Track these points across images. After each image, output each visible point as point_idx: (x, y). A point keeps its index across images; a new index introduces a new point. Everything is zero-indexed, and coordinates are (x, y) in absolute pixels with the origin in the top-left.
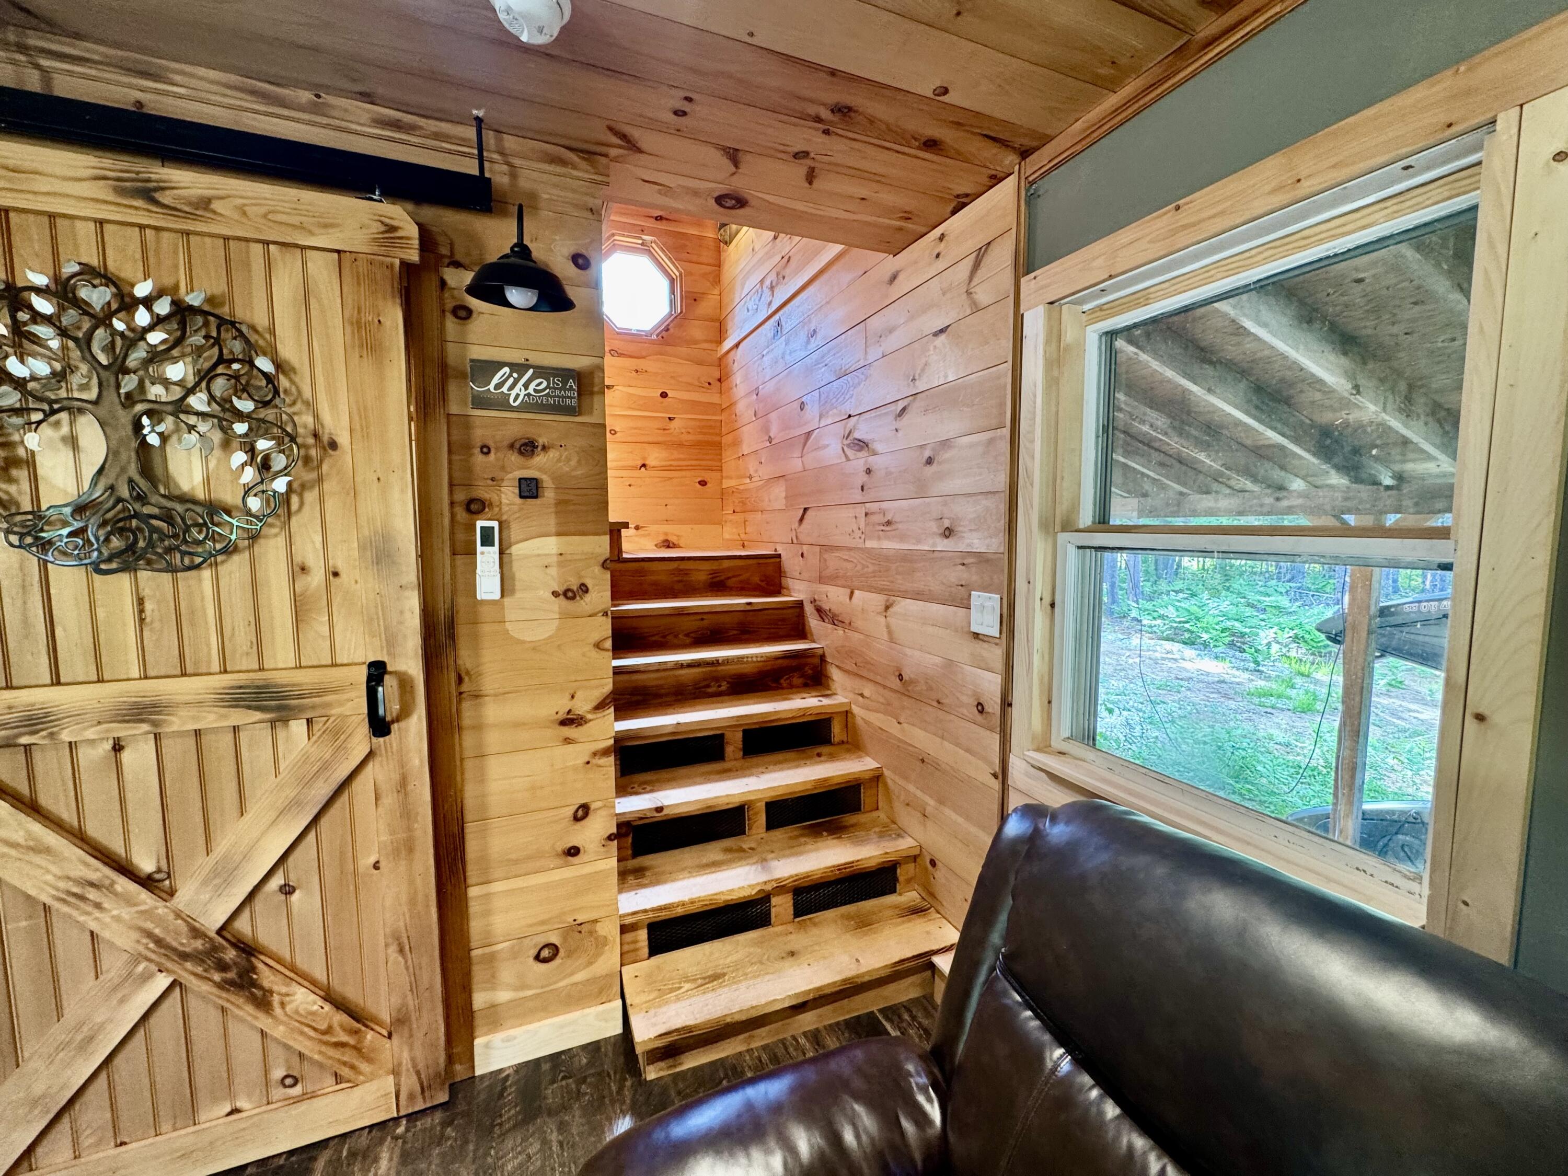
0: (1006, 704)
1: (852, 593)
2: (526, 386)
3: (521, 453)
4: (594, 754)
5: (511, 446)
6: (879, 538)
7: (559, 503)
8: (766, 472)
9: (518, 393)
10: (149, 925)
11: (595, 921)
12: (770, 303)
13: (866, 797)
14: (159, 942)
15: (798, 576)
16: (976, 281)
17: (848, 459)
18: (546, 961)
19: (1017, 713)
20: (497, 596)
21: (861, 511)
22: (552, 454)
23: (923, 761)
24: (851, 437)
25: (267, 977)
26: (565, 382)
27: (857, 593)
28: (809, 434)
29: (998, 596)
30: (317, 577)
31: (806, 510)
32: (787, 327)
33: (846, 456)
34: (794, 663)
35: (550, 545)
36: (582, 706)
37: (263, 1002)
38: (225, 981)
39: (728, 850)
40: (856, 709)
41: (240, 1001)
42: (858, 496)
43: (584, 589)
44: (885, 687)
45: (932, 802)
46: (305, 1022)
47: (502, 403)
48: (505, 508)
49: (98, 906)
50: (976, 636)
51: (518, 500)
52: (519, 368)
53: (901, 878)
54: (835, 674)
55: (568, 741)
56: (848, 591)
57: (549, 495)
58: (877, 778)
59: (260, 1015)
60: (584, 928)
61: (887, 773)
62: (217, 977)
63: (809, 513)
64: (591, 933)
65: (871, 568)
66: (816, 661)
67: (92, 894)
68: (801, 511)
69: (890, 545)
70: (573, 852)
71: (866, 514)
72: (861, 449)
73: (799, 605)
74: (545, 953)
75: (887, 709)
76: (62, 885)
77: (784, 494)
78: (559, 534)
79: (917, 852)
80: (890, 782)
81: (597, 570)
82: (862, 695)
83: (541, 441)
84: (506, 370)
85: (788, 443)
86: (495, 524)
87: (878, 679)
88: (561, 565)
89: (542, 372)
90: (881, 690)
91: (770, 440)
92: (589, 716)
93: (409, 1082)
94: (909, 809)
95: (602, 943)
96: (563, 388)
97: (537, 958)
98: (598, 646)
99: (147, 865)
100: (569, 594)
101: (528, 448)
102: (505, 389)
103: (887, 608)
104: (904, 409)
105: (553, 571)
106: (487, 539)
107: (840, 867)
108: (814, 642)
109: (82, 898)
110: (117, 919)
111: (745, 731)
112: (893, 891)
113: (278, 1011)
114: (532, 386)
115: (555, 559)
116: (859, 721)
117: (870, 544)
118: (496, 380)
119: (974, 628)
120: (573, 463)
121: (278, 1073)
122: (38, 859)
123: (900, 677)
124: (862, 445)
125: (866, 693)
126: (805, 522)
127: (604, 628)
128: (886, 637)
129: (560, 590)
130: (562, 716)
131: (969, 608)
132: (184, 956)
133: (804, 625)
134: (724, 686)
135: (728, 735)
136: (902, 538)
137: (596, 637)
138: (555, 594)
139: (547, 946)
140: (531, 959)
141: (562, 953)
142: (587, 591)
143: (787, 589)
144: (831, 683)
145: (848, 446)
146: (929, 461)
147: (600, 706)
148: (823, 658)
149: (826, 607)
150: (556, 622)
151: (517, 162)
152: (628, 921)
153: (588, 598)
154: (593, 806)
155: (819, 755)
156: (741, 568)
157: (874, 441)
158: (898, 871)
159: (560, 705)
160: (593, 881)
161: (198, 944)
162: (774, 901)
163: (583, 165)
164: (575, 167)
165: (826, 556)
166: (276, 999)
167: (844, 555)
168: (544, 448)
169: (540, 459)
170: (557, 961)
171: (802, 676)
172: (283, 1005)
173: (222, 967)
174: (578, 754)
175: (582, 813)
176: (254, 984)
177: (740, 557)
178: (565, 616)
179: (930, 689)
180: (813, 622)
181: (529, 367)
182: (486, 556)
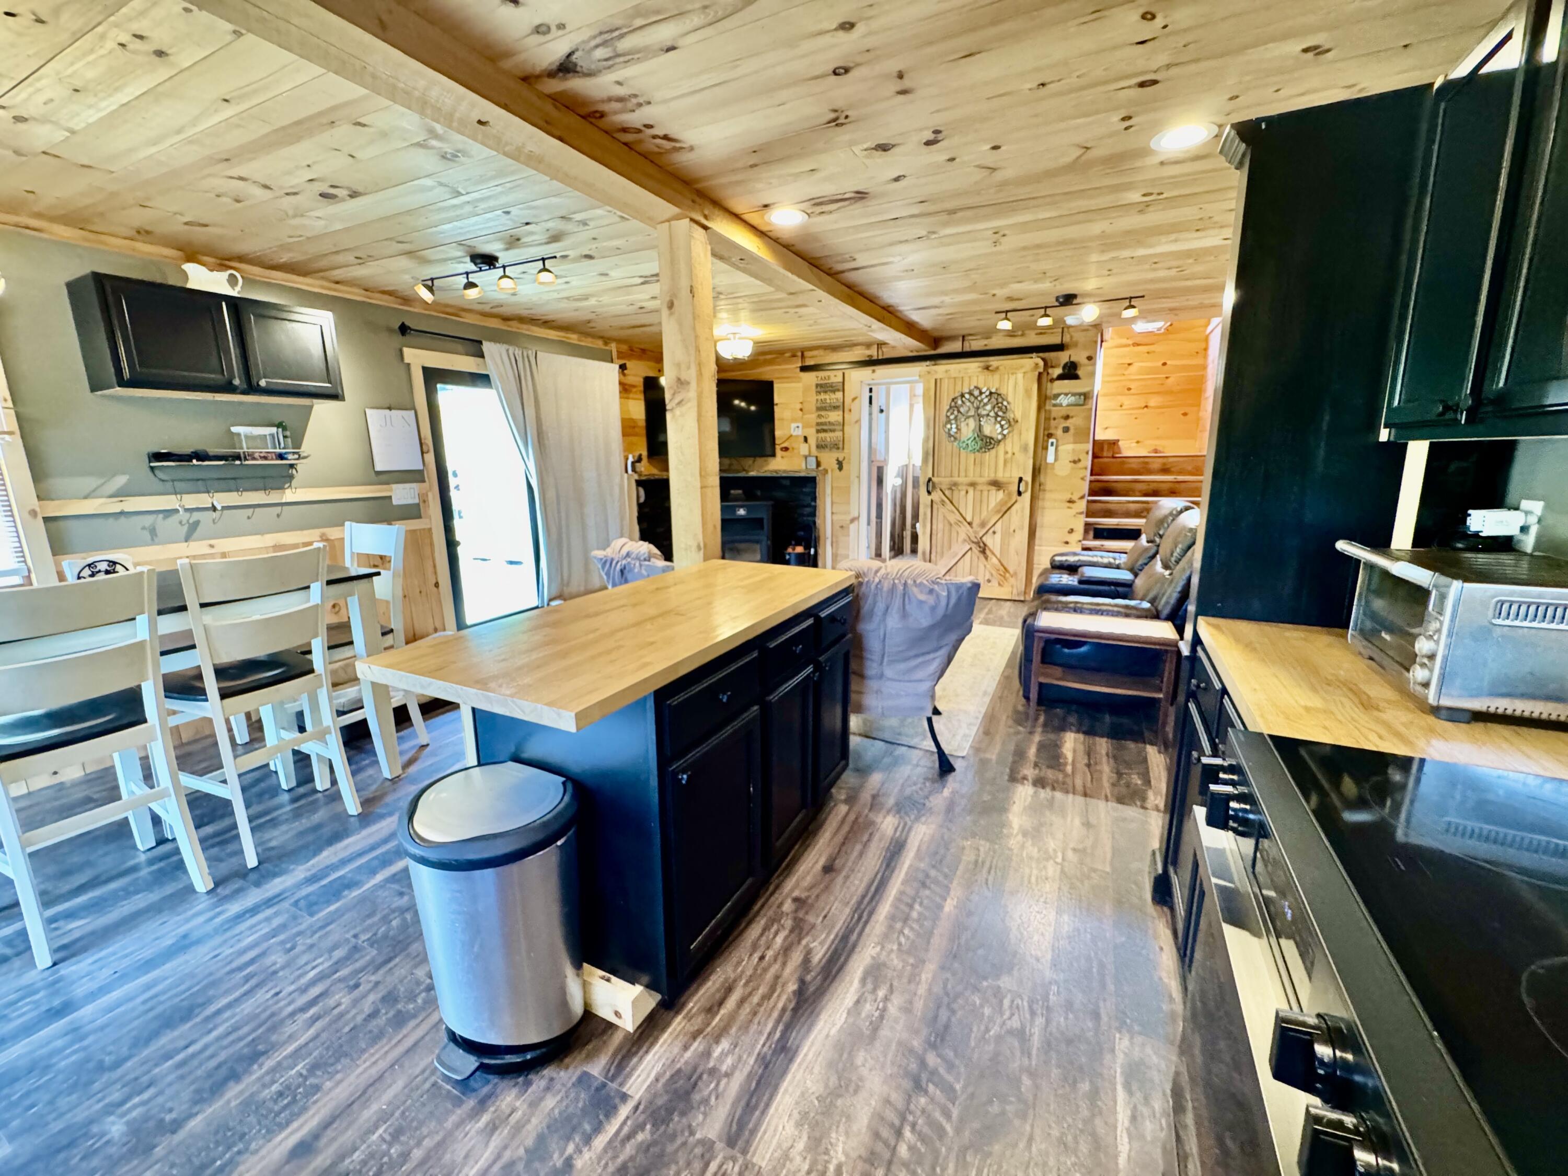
2: (1068, 400)
3: (1065, 419)
4: (1077, 513)
5: (1062, 417)
7: (1075, 434)
9: (1065, 403)
10: (968, 533)
14: (969, 537)
20: (1053, 462)
22: (1074, 419)
25: (988, 552)
26: (1082, 397)
30: (1010, 455)
35: (1070, 447)
37: (986, 558)
38: (980, 550)
41: (982, 557)
43: (1079, 460)
46: (994, 566)
47: (1061, 405)
48: (1058, 436)
49: (960, 527)
51: (1062, 433)
52: (1066, 394)
55: (1070, 507)
57: (1072, 431)
59: (986, 561)
67: (960, 524)
76: (955, 520)
78: (1073, 443)
81: (1084, 454)
84: (1063, 396)
86: (1055, 440)
88: (1075, 452)
89: (1075, 394)
92: (1077, 501)
96: (1081, 399)
98: (1082, 479)
99: (969, 519)
101: (1067, 417)
102: (1062, 401)
105: (1072, 455)
106: (1052, 445)
110: (962, 530)
114: (1070, 399)
115: (1071, 451)
118: (1059, 399)
120: (1081, 421)
121: (987, 578)
122: (952, 514)
127: (1085, 473)
129: (1074, 460)
130: (1068, 500)
138: (1070, 462)
142: (1084, 459)
147: (1081, 498)
150: (1069, 471)
154: (1074, 530)
159: (1068, 496)
161: (976, 540)
168: (1072, 417)
169: (1070, 421)
173: (980, 547)
174: (1073, 512)
175: (1071, 531)
176: (985, 553)
178: (1073, 469)
181: (1070, 394)
182: (1051, 450)
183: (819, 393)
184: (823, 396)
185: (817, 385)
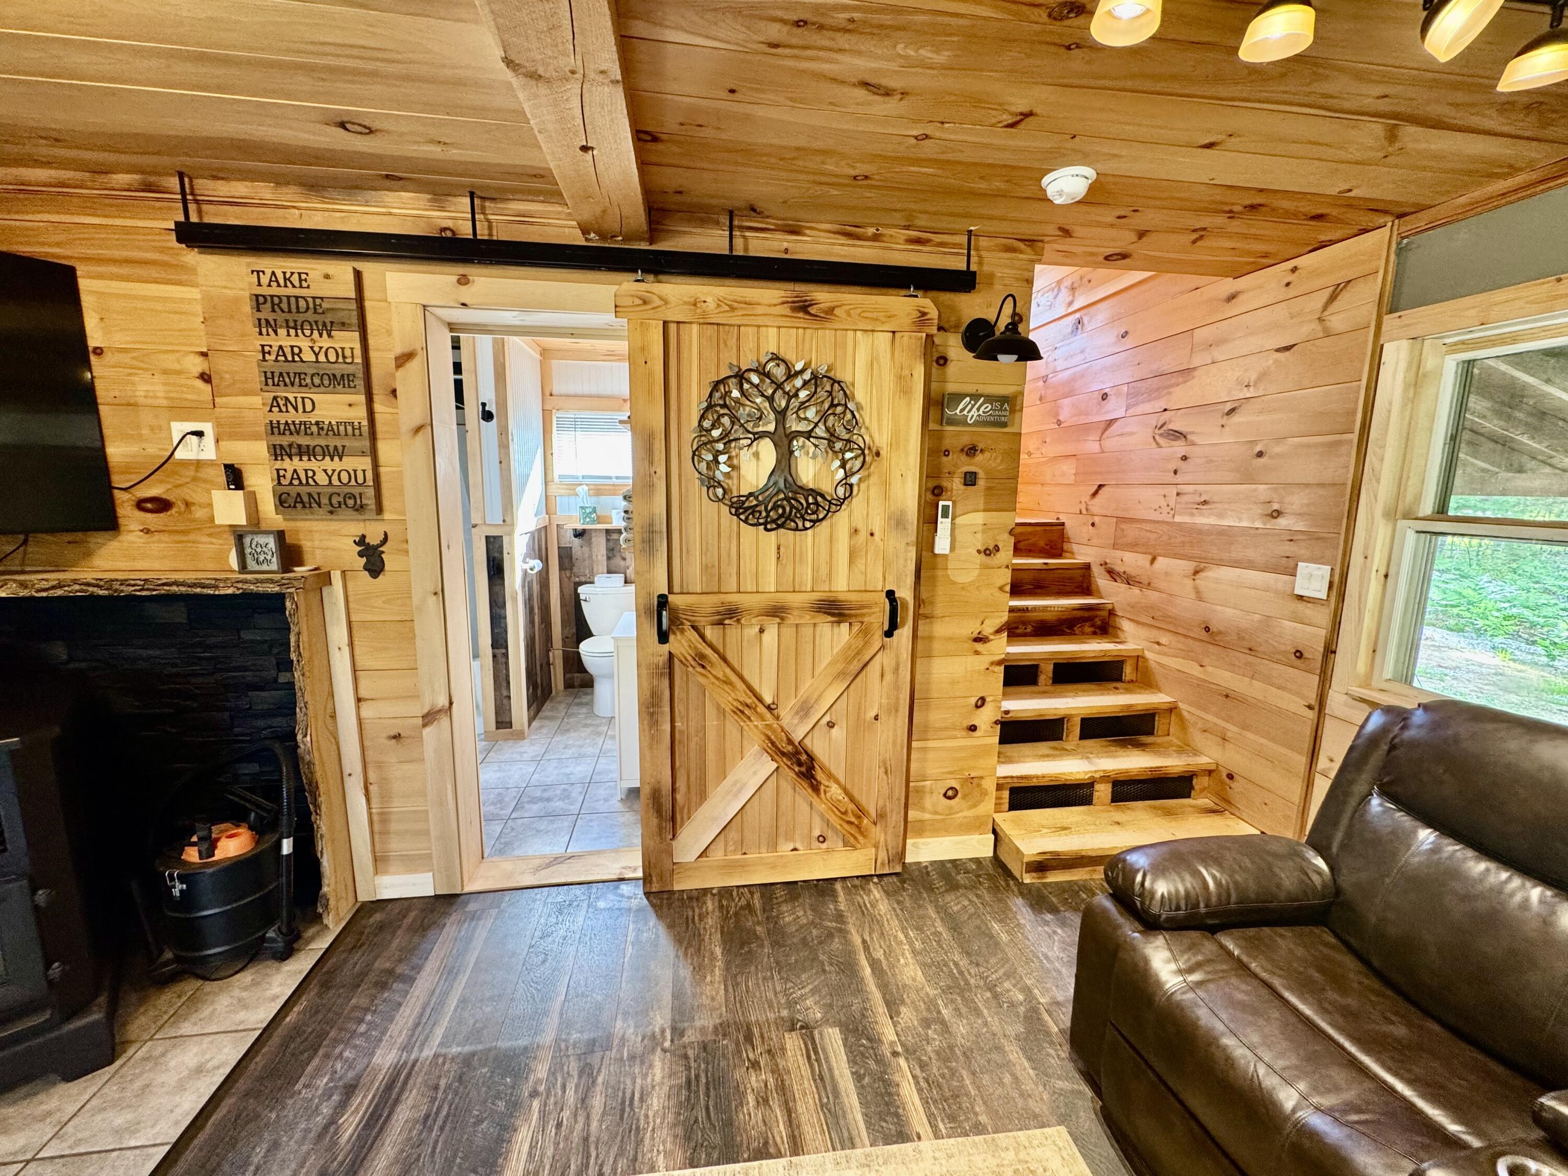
0: (1330, 650)
1: (1153, 560)
2: (978, 410)
3: (967, 454)
4: (992, 663)
5: (962, 450)
6: (1192, 515)
7: (989, 489)
8: (1052, 450)
9: (973, 415)
10: (769, 733)
11: (982, 778)
12: (1070, 303)
13: (1159, 723)
14: (773, 743)
15: (1085, 541)
16: (1331, 309)
17: (1159, 445)
18: (950, 798)
19: (1341, 660)
20: (947, 552)
21: (1173, 491)
22: (987, 454)
23: (1227, 696)
24: (1165, 428)
25: (820, 775)
26: (1002, 406)
27: (1160, 560)
28: (1111, 423)
29: (1329, 568)
30: (862, 535)
31: (1100, 486)
32: (1089, 327)
33: (1157, 444)
34: (1086, 614)
35: (978, 518)
36: (988, 630)
37: (816, 788)
38: (800, 772)
39: (1055, 748)
40: (1148, 655)
41: (806, 786)
42: (1170, 477)
43: (997, 548)
44: (1185, 636)
45: (1235, 729)
46: (834, 805)
47: (963, 422)
48: (955, 492)
49: (749, 718)
50: (1300, 598)
51: (963, 487)
52: (975, 397)
53: (1197, 787)
54: (1126, 626)
55: (977, 653)
56: (1150, 557)
57: (981, 483)
58: (1172, 710)
59: (814, 795)
60: (975, 781)
61: (1181, 705)
62: (797, 769)
63: (1104, 489)
64: (979, 785)
65: (1180, 539)
66: (1105, 614)
67: (747, 711)
68: (1095, 487)
69: (1205, 520)
70: (973, 728)
71: (1178, 494)
72: (1177, 439)
73: (1087, 567)
74: (950, 793)
75: (1188, 655)
76: (735, 703)
77: (1074, 471)
78: (985, 510)
79: (1213, 767)
80: (1185, 714)
81: (1006, 536)
82: (1158, 643)
83: (981, 446)
84: (968, 399)
85: (1084, 429)
86: (949, 503)
87: (1181, 631)
88: (984, 531)
89: (990, 399)
90: (1182, 639)
91: (1059, 423)
92: (992, 637)
93: (883, 856)
94: (1206, 734)
95: (984, 793)
96: (1001, 410)
97: (945, 795)
98: (1001, 588)
99: (768, 700)
100: (987, 552)
101: (971, 451)
102: (965, 412)
103: (1196, 572)
104: (1233, 410)
105: (979, 536)
106: (945, 515)
107: (1152, 770)
108: (1102, 598)
109: (742, 712)
110: (756, 726)
111: (1055, 664)
112: (1189, 797)
113: (822, 795)
114: (982, 409)
115: (981, 528)
116: (1152, 664)
117: (1178, 519)
118: (961, 407)
119: (1298, 591)
120: (998, 461)
121: (817, 833)
122: (726, 687)
123: (1207, 629)
124: (1178, 435)
125: (1163, 640)
126: (1098, 496)
127: (1005, 578)
128: (1193, 595)
129: (982, 549)
130: (975, 635)
131: (1294, 575)
132: (783, 754)
133: (1090, 583)
134: (1029, 629)
135: (1042, 665)
136: (1220, 516)
137: (1000, 582)
138: (979, 552)
139: (951, 788)
140: (941, 796)
141: (959, 795)
142: (998, 550)
143: (1072, 553)
144: (1119, 632)
145: (1161, 435)
146: (1260, 454)
147: (998, 631)
148: (1112, 613)
149: (1119, 568)
150: (977, 572)
151: (983, 253)
152: (1001, 781)
153: (998, 555)
154: (988, 699)
155: (1116, 688)
156: (1030, 533)
157: (1193, 433)
158: (1195, 781)
159: (974, 628)
160: (981, 752)
161: (790, 748)
162: (1097, 787)
163: (1028, 250)
164: (1021, 252)
165: (1124, 526)
166: (822, 788)
167: (1148, 527)
168: (982, 451)
169: (979, 457)
170: (957, 800)
171: (1092, 626)
172: (825, 792)
173: (800, 764)
174: (981, 662)
175: (981, 703)
176: (813, 777)
177: (1030, 524)
178: (984, 567)
179: (1241, 638)
180: (1101, 581)
181: (981, 396)
182: (944, 525)
183: (265, 326)
184: (283, 339)
185: (258, 301)
